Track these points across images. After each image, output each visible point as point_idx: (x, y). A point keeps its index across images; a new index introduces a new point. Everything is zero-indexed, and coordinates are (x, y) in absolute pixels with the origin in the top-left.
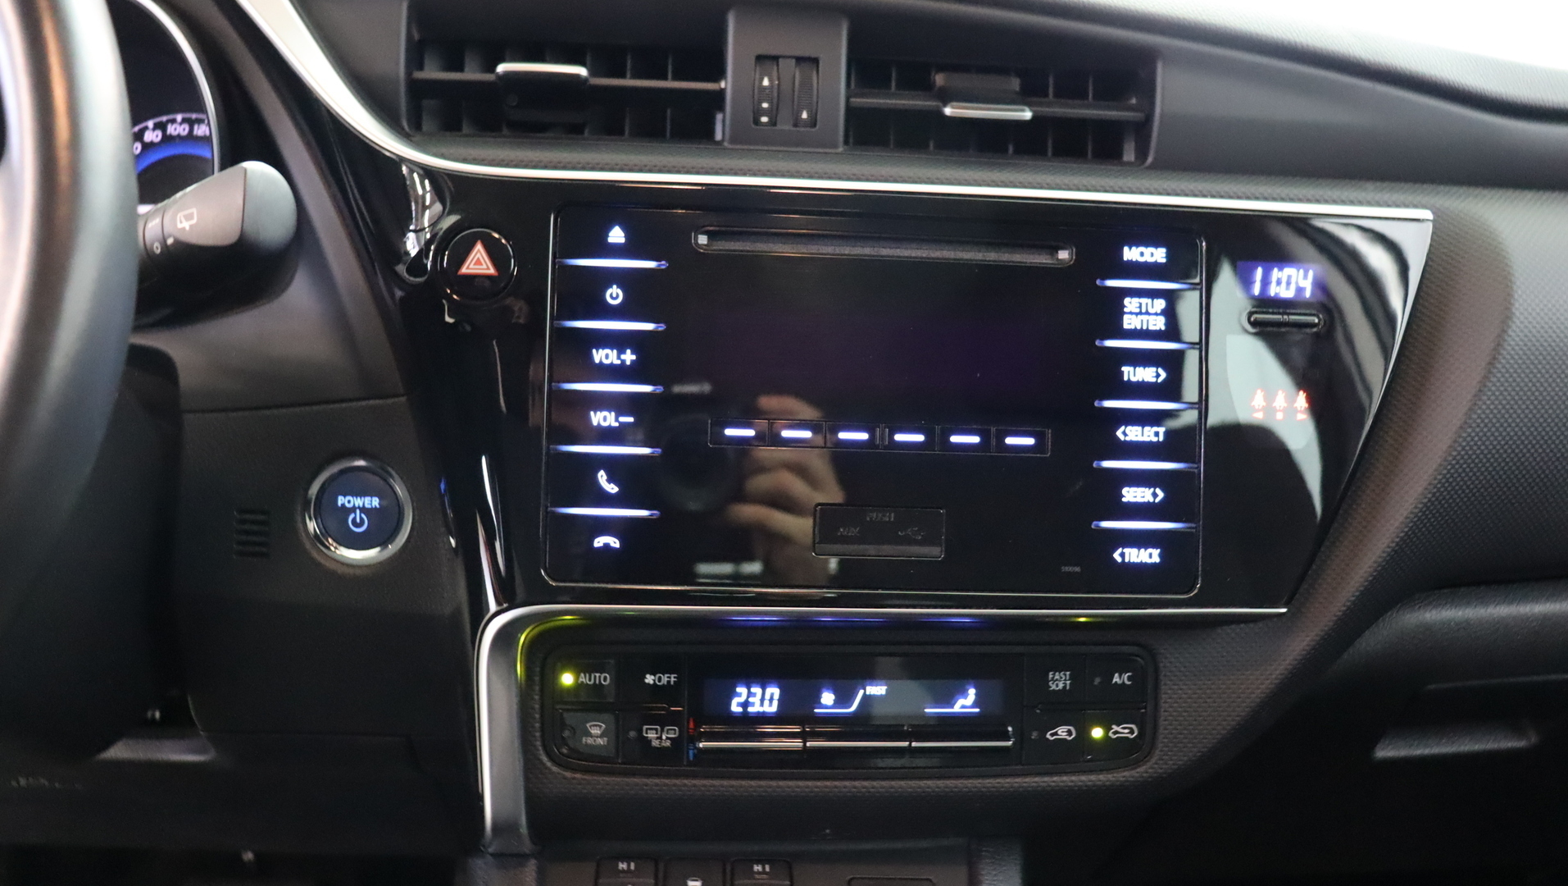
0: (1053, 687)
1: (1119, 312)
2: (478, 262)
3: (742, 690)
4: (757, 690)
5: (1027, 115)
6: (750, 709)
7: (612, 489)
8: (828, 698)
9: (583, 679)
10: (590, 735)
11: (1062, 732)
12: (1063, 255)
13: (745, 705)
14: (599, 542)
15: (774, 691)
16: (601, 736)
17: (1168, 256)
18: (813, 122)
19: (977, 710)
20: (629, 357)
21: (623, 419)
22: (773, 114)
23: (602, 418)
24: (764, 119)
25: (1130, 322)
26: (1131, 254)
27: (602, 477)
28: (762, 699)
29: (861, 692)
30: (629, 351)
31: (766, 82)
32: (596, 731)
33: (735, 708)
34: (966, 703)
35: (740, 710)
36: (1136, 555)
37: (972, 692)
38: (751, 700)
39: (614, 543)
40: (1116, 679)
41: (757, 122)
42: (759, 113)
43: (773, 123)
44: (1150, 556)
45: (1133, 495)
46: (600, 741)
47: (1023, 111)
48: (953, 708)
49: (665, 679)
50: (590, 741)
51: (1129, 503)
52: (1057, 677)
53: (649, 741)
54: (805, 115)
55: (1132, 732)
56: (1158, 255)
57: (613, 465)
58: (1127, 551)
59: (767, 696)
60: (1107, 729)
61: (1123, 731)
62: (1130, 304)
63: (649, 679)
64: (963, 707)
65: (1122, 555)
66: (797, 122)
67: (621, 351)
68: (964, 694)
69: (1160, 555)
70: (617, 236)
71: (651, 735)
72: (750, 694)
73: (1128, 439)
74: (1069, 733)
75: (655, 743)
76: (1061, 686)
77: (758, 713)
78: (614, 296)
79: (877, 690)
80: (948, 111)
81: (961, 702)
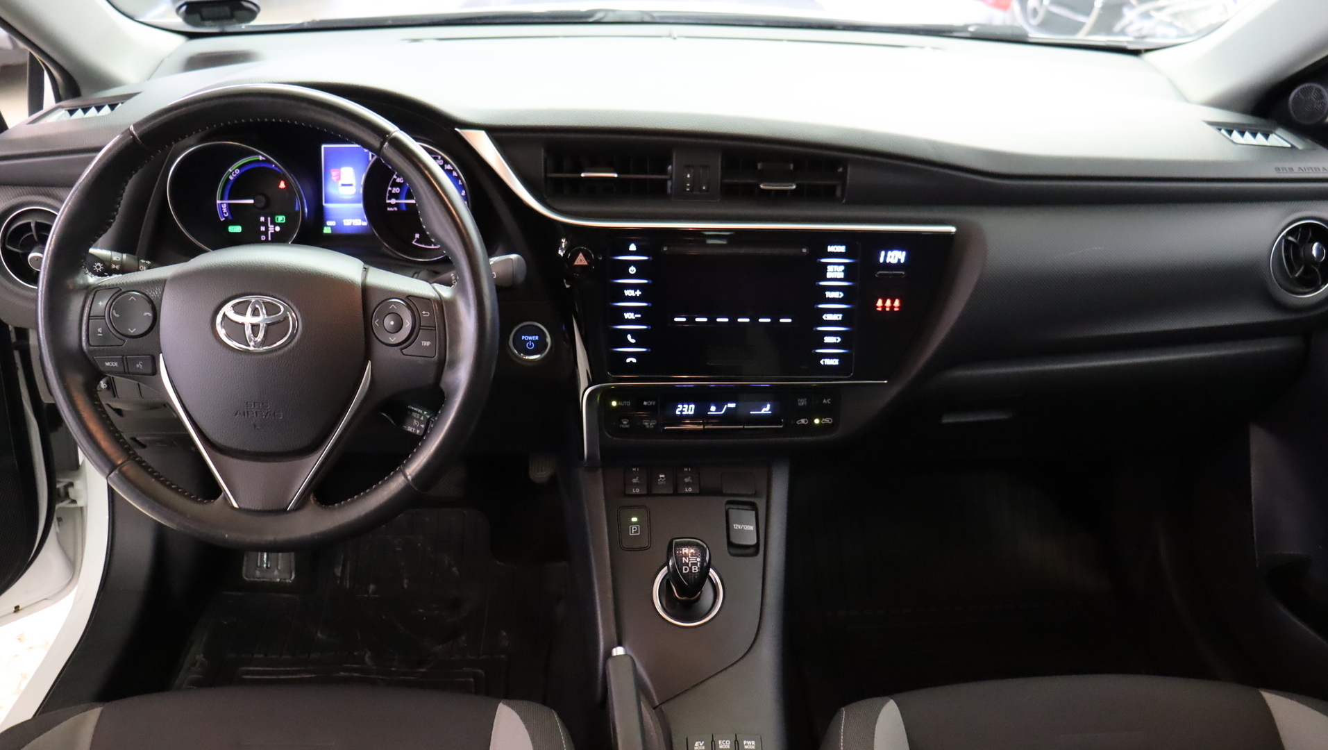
0: (800, 404)
1: (826, 271)
2: (581, 260)
3: (680, 406)
4: (686, 406)
5: (794, 187)
6: (683, 413)
7: (633, 341)
8: (713, 408)
9: (620, 403)
10: (623, 424)
11: (803, 421)
12: (804, 250)
13: (682, 411)
14: (628, 360)
15: (693, 406)
16: (627, 424)
17: (846, 249)
18: (707, 190)
19: (770, 412)
20: (638, 293)
21: (637, 316)
22: (691, 187)
23: (629, 316)
24: (688, 189)
25: (829, 275)
26: (831, 249)
27: (629, 337)
28: (688, 409)
29: (726, 407)
30: (638, 291)
31: (688, 176)
32: (625, 423)
33: (678, 412)
34: (766, 410)
35: (679, 413)
36: (828, 362)
37: (769, 406)
38: (684, 409)
39: (634, 360)
40: (824, 401)
41: (685, 190)
42: (686, 187)
43: (691, 190)
44: (835, 362)
45: (828, 340)
46: (627, 426)
47: (792, 186)
48: (761, 411)
49: (651, 403)
50: (623, 426)
51: (827, 343)
52: (801, 399)
53: (645, 426)
54: (704, 188)
55: (830, 421)
56: (842, 249)
57: (633, 332)
58: (826, 360)
59: (690, 408)
60: (821, 420)
61: (826, 420)
62: (830, 268)
63: (645, 403)
65: (824, 362)
66: (701, 190)
67: (635, 291)
68: (766, 407)
69: (839, 362)
70: (633, 247)
71: (646, 424)
72: (683, 407)
73: (827, 319)
74: (806, 421)
75: (648, 427)
76: (803, 404)
77: (686, 414)
78: (632, 270)
79: (732, 405)
80: (762, 186)
81: (764, 409)
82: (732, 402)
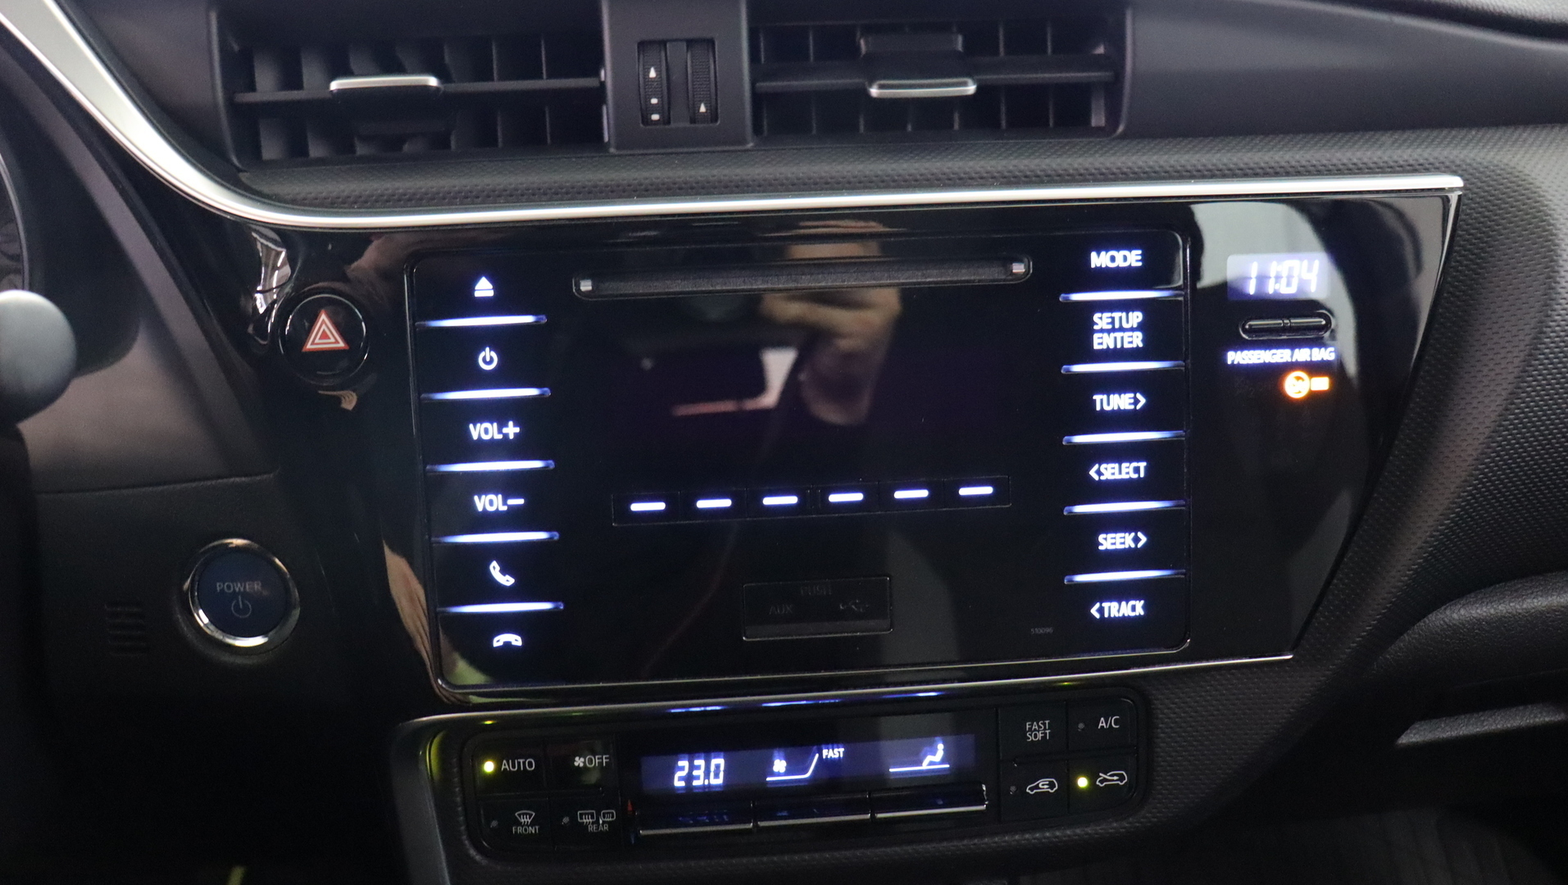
0: (1031, 738)
1: (1088, 330)
2: (324, 335)
3: (684, 763)
4: (700, 762)
5: (971, 89)
6: (696, 783)
7: (507, 581)
8: (780, 765)
9: (506, 765)
10: (520, 824)
11: (1043, 785)
12: (1018, 268)
13: (689, 778)
14: (499, 641)
15: (719, 761)
16: (532, 824)
17: (1144, 259)
18: (713, 115)
19: (945, 767)
20: (512, 430)
21: (513, 502)
22: (666, 110)
23: (489, 503)
24: (655, 117)
25: (1101, 342)
26: (1100, 260)
27: (495, 569)
28: (708, 772)
29: (817, 756)
30: (511, 423)
31: (653, 74)
32: (525, 820)
33: (678, 783)
34: (935, 759)
35: (682, 784)
36: (1116, 609)
37: (941, 747)
38: (695, 773)
39: (516, 640)
40: (1102, 723)
41: (646, 120)
42: (647, 111)
43: (666, 120)
44: (1132, 609)
45: (1110, 542)
46: (532, 830)
47: (965, 84)
48: (920, 765)
49: (596, 760)
50: (520, 830)
51: (1107, 552)
52: (1035, 726)
53: (584, 827)
54: (703, 109)
55: (1121, 778)
56: (1132, 258)
57: (509, 556)
58: (1106, 605)
59: (713, 768)
60: (1093, 778)
61: (1111, 778)
62: (1101, 320)
63: (579, 762)
64: (931, 763)
65: (1101, 611)
66: (694, 118)
67: (502, 424)
68: (932, 752)
69: (1144, 607)
70: (484, 288)
71: (587, 820)
72: (692, 767)
73: (1102, 478)
74: (1051, 785)
75: (592, 829)
76: (1040, 735)
77: (704, 786)
78: (488, 360)
79: (834, 753)
80: (874, 92)
81: (929, 758)
82: (832, 742)
